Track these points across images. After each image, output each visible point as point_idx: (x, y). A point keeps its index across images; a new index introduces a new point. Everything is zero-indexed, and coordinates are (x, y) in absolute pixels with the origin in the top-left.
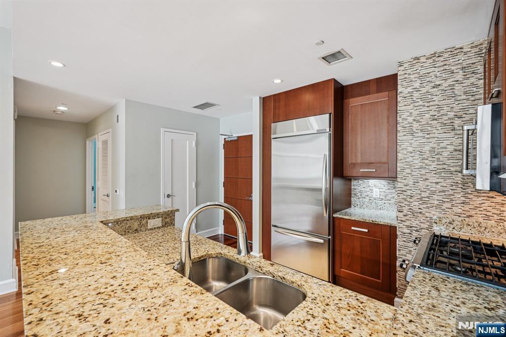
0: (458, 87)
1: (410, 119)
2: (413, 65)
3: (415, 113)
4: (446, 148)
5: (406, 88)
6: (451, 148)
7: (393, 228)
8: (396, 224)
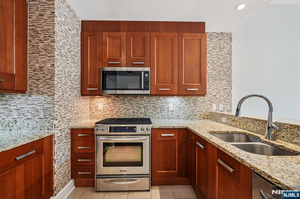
0: (75, 38)
3: (63, 41)
4: (72, 73)
7: (51, 137)
8: (54, 131)
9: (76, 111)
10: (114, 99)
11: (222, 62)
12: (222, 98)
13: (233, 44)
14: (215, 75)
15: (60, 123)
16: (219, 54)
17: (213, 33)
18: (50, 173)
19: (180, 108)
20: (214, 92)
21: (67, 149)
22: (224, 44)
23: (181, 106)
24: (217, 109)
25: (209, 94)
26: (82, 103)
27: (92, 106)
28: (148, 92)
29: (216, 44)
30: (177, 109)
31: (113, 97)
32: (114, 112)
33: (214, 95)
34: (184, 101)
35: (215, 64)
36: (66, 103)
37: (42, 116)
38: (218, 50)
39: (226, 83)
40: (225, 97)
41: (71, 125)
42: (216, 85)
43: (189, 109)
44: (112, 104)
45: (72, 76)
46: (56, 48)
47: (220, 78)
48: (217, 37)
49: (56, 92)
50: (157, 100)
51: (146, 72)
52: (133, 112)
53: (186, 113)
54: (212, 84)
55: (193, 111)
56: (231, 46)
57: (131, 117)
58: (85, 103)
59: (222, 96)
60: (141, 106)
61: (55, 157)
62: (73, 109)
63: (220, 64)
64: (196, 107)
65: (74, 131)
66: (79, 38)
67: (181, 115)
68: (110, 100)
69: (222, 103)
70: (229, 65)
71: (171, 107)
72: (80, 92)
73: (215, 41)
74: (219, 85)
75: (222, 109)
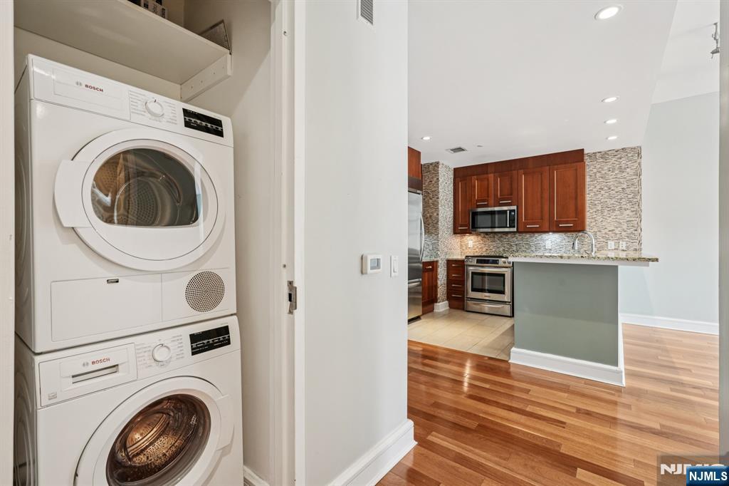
0: (450, 187)
2: (442, 167)
3: (443, 195)
5: (441, 179)
6: (449, 216)
8: (438, 259)
9: (450, 247)
10: (484, 237)
11: (625, 186)
12: (624, 234)
13: (643, 161)
14: (613, 204)
15: (441, 254)
16: (618, 176)
17: (609, 151)
18: (436, 287)
19: (561, 246)
20: (611, 226)
21: (445, 274)
22: (628, 163)
23: (562, 244)
24: (616, 247)
28: (515, 229)
29: (614, 165)
31: (482, 235)
32: (484, 250)
33: (610, 229)
34: (566, 237)
35: (612, 190)
37: (431, 248)
38: (617, 172)
39: (631, 214)
40: (629, 232)
41: (447, 257)
42: (615, 217)
44: (481, 242)
46: (439, 202)
47: (620, 208)
48: (616, 156)
49: (439, 232)
50: (531, 237)
51: (511, 211)
52: (504, 250)
53: (568, 252)
54: (608, 215)
56: (639, 164)
58: (456, 241)
59: (624, 231)
61: (439, 277)
62: (448, 245)
65: (449, 262)
66: (452, 185)
68: (480, 238)
69: (625, 240)
70: (637, 189)
71: (548, 244)
72: (453, 231)
73: (612, 161)
74: (618, 217)
75: (624, 248)
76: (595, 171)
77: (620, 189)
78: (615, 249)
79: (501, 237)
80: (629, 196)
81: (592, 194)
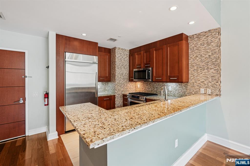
0: (126, 59)
1: (118, 64)
2: (119, 49)
3: (119, 63)
4: (124, 73)
5: (117, 55)
6: (125, 73)
7: (115, 96)
8: (115, 94)
9: (126, 88)
10: (144, 83)
11: (210, 54)
12: (210, 84)
13: (222, 37)
14: (203, 65)
15: (118, 92)
16: (206, 48)
17: (201, 33)
19: (176, 90)
20: (202, 79)
21: (121, 102)
22: (212, 39)
23: (176, 88)
24: (205, 92)
25: (197, 81)
26: (130, 85)
27: (136, 86)
28: (150, 80)
29: (204, 41)
30: (174, 90)
32: (144, 89)
33: (202, 81)
34: (178, 85)
35: (203, 57)
36: (121, 85)
38: (205, 45)
39: (214, 71)
40: (213, 83)
41: (123, 93)
42: (204, 74)
43: (181, 91)
44: (143, 85)
45: (124, 74)
46: (116, 66)
47: (208, 68)
48: (205, 35)
49: (116, 81)
52: (151, 90)
53: (179, 93)
54: (200, 72)
55: (185, 92)
56: (220, 39)
57: (150, 93)
59: (210, 83)
60: (155, 87)
62: (124, 87)
63: (208, 56)
64: (187, 90)
66: (128, 58)
67: (176, 95)
68: (142, 83)
69: (210, 88)
70: (218, 56)
71: (170, 88)
72: (128, 80)
73: (203, 39)
74: (207, 74)
75: (210, 93)
76: (193, 46)
77: (207, 56)
78: (204, 93)
79: (150, 83)
80: (213, 60)
81: (192, 60)
